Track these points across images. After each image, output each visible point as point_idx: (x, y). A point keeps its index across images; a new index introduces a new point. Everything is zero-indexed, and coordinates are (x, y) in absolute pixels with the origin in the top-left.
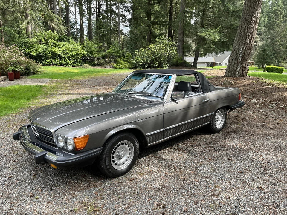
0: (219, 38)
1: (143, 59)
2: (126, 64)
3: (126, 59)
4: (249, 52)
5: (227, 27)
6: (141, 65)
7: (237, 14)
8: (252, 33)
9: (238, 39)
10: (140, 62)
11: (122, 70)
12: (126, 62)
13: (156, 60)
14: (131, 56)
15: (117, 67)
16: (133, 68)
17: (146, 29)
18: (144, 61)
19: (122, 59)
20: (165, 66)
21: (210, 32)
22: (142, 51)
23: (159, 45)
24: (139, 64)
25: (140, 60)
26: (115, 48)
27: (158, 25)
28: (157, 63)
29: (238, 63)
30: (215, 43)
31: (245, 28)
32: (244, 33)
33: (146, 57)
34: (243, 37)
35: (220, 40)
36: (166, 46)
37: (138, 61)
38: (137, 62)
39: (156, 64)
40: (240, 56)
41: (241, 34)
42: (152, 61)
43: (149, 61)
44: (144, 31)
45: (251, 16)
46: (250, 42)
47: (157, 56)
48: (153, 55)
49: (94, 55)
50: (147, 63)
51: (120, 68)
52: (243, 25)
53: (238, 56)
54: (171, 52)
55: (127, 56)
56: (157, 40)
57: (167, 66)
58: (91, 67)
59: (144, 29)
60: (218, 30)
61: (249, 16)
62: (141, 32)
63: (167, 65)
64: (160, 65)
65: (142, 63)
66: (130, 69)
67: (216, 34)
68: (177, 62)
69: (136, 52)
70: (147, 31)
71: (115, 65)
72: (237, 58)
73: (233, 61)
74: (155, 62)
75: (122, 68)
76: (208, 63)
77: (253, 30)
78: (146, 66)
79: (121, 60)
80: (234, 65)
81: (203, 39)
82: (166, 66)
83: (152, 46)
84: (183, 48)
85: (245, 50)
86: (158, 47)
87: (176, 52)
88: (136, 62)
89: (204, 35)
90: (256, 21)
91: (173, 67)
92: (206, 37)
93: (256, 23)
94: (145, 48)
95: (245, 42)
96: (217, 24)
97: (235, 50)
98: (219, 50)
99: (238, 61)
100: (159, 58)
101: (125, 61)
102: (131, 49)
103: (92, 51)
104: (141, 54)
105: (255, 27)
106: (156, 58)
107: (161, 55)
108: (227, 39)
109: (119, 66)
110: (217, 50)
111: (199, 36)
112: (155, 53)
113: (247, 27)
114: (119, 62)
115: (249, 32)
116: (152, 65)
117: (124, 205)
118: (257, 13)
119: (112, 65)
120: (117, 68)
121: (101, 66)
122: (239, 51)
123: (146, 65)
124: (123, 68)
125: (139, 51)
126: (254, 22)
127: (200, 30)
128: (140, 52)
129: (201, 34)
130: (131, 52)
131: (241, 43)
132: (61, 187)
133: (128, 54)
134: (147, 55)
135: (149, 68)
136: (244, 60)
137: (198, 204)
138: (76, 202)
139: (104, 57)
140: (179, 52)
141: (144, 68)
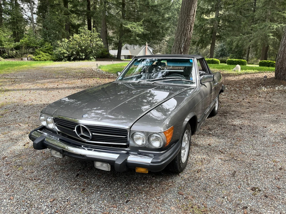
0: (142, 30)
1: (67, 51)
2: (47, 55)
3: (46, 50)
6: (66, 57)
7: (155, 8)
8: (191, 25)
9: (179, 31)
10: (64, 53)
11: (46, 62)
12: (47, 54)
13: (82, 51)
14: (52, 46)
16: (57, 60)
17: (65, 18)
18: (69, 52)
19: (41, 50)
20: (92, 58)
21: (134, 24)
22: (66, 41)
23: (85, 36)
24: (64, 56)
25: (65, 51)
26: (30, 38)
27: (76, 14)
28: (84, 54)
29: (181, 53)
30: (138, 35)
31: (185, 20)
32: (185, 25)
33: (71, 48)
34: (184, 29)
35: (143, 33)
36: (91, 37)
37: (62, 52)
39: (82, 56)
40: (183, 46)
41: (182, 26)
42: (78, 53)
43: (74, 53)
44: (63, 19)
45: (190, 9)
46: (190, 34)
47: (83, 48)
48: (79, 46)
49: (3, 46)
50: (72, 54)
51: (40, 60)
52: (184, 17)
53: (181, 46)
54: (98, 43)
55: (46, 47)
56: (81, 30)
57: (94, 58)
58: (4, 60)
59: (64, 17)
60: (141, 23)
61: (188, 9)
62: (60, 21)
63: (93, 56)
64: (86, 56)
65: (67, 55)
66: (54, 61)
67: (140, 27)
68: (102, 53)
69: (59, 42)
70: (67, 20)
71: (34, 57)
72: (180, 48)
73: (177, 51)
74: (81, 54)
75: (43, 61)
76: (125, 55)
77: (192, 23)
78: (72, 58)
81: (128, 31)
83: (76, 36)
84: (107, 40)
85: (186, 40)
86: (84, 37)
87: (103, 44)
88: (60, 53)
89: (129, 27)
90: (194, 14)
91: (99, 59)
92: (131, 29)
93: (194, 16)
94: (68, 38)
95: (186, 34)
96: (138, 18)
97: (177, 40)
98: (143, 43)
99: (181, 51)
100: (85, 50)
101: (45, 52)
102: (50, 39)
104: (64, 44)
105: (193, 20)
107: (86, 46)
108: (149, 32)
109: (40, 58)
110: (140, 42)
111: (123, 29)
112: (80, 44)
113: (187, 20)
114: (39, 54)
115: (189, 24)
116: (78, 57)
118: (195, 7)
119: (30, 57)
120: (37, 60)
121: (14, 58)
122: (181, 41)
123: (71, 56)
124: (45, 60)
126: (192, 15)
127: (123, 21)
128: (63, 43)
129: (127, 26)
130: (50, 42)
131: (183, 35)
132: (135, 196)
133: (47, 44)
134: (72, 46)
135: (75, 60)
136: (185, 50)
137: (280, 180)
138: (173, 208)
139: (17, 48)
140: (104, 44)
141: (69, 60)
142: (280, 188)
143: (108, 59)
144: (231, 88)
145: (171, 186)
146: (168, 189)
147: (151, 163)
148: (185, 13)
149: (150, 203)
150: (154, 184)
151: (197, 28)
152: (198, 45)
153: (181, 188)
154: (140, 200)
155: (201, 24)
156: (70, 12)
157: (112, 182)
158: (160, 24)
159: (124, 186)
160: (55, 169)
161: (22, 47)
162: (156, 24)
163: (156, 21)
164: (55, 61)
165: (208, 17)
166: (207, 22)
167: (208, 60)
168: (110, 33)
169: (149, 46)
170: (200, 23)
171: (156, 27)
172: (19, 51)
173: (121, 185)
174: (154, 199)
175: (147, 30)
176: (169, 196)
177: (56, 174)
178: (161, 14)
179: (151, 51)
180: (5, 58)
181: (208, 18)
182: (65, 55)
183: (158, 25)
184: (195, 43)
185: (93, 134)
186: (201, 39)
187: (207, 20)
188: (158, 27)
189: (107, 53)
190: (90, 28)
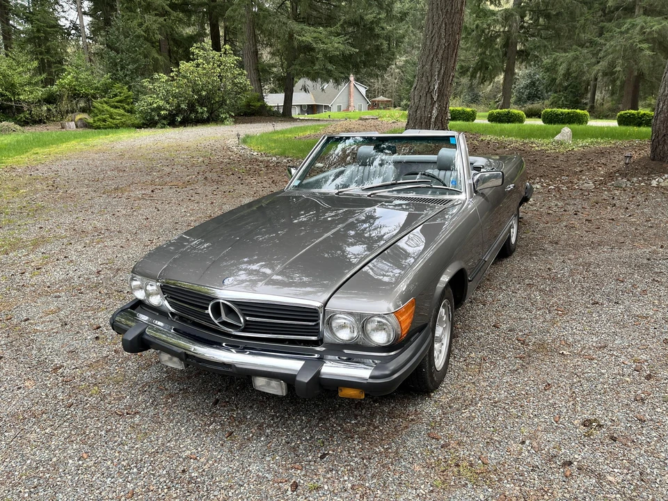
0: (341, 47)
1: (167, 102)
2: (120, 115)
3: (117, 102)
4: (451, 78)
5: (355, 24)
6: (165, 118)
8: (455, 36)
9: (427, 51)
10: (159, 108)
11: (118, 130)
12: (121, 111)
13: (201, 102)
14: (130, 93)
15: (99, 123)
16: (144, 124)
17: (159, 23)
18: (171, 105)
19: (106, 103)
20: (226, 118)
21: (321, 33)
22: (162, 80)
23: (206, 66)
24: (159, 115)
25: (161, 103)
26: (78, 74)
27: (183, 11)
28: (206, 109)
29: (433, 104)
30: (331, 60)
31: (442, 24)
32: (440, 37)
33: (175, 96)
34: (438, 47)
35: (342, 53)
36: (222, 67)
37: (155, 105)
38: (153, 110)
39: (202, 113)
40: (436, 87)
41: (433, 40)
42: (192, 107)
43: (183, 106)
44: (154, 27)
47: (204, 93)
48: (193, 91)
49: (19, 95)
50: (179, 110)
52: (437, 18)
53: (432, 87)
54: (237, 80)
56: (197, 51)
57: (231, 116)
58: (22, 128)
59: (155, 21)
60: (337, 28)
63: (228, 113)
64: (211, 114)
65: (167, 112)
66: (137, 128)
67: (335, 40)
68: (248, 105)
70: (163, 28)
71: (91, 120)
72: (429, 92)
73: (423, 99)
74: (199, 108)
75: (111, 128)
76: (301, 105)
77: (457, 30)
78: (179, 120)
79: (105, 105)
80: (425, 107)
81: (308, 48)
82: (228, 116)
83: (184, 65)
84: (258, 70)
85: (444, 73)
86: (204, 69)
87: (248, 83)
88: (151, 109)
89: (310, 40)
91: (240, 118)
92: (314, 45)
94: (168, 71)
96: (330, 16)
97: (423, 74)
98: (343, 75)
99: (432, 98)
100: (208, 98)
101: (116, 107)
102: (126, 76)
103: (13, 85)
104: (159, 87)
106: (200, 96)
107: (211, 90)
108: (357, 50)
109: (104, 121)
110: (336, 74)
111: (296, 44)
112: (195, 84)
113: (446, 24)
114: (101, 112)
115: (449, 35)
116: (193, 116)
117: (523, 443)
119: (80, 119)
120: (98, 128)
121: (44, 123)
122: (432, 76)
123: (177, 115)
124: (117, 127)
125: (153, 81)
127: (296, 26)
128: (156, 84)
129: (304, 38)
130: (127, 83)
131: (435, 60)
132: (338, 445)
133: (119, 88)
134: (177, 91)
135: (186, 122)
136: (443, 95)
137: (646, 402)
138: (418, 469)
139: (51, 99)
140: (251, 81)
141: (173, 124)
142: (645, 421)
143: (263, 117)
144: (549, 185)
145: (412, 420)
146: (407, 427)
147: (371, 377)
148: (439, 8)
149: (370, 459)
150: (378, 417)
151: (470, 34)
152: (473, 76)
153: (434, 425)
154: (349, 453)
155: (480, 25)
156: (168, 9)
157: (289, 415)
158: (383, 29)
159: (314, 423)
160: (166, 390)
161: (61, 96)
162: (372, 29)
163: (372, 22)
164: (139, 127)
165: (496, 5)
166: (494, 20)
167: (498, 113)
168: (266, 55)
169: (357, 80)
170: (476, 23)
171: (372, 38)
172: (55, 105)
173: (309, 421)
174: (378, 450)
175: (352, 45)
176: (409, 443)
177: (170, 400)
178: (385, 6)
179: (363, 91)
180: (25, 123)
181: (497, 9)
182: (162, 113)
183: (377, 30)
184: (468, 70)
185: (247, 318)
186: (482, 60)
187: (493, 13)
188: (378, 36)
189: (259, 104)
190: (216, 47)
